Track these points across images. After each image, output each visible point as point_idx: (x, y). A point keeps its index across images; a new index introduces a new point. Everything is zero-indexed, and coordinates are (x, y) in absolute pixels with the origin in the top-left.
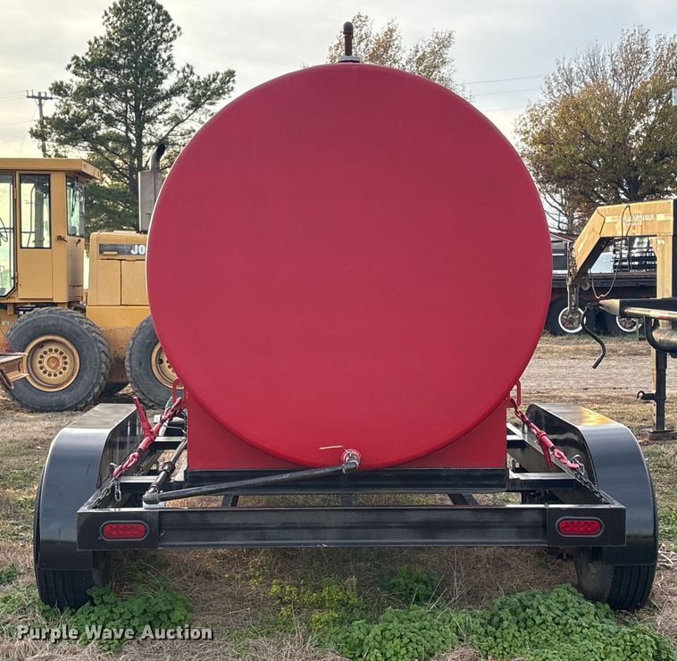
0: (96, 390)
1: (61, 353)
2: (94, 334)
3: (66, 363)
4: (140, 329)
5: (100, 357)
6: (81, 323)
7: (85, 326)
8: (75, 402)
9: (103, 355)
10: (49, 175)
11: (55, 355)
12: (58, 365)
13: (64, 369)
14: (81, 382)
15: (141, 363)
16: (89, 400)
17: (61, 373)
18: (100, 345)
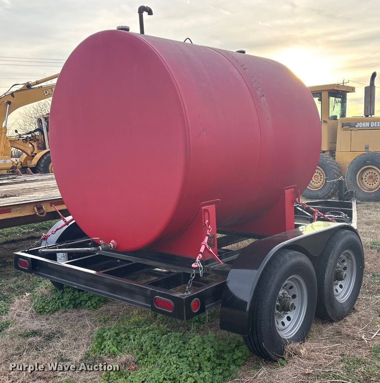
0: (332, 191)
1: (320, 174)
2: (332, 165)
3: (321, 178)
4: (351, 163)
5: (334, 176)
6: (326, 160)
7: (328, 162)
8: (323, 195)
9: (335, 175)
10: (321, 93)
11: (317, 174)
12: (318, 179)
13: (321, 180)
14: (326, 187)
15: (351, 179)
16: (329, 195)
17: (319, 182)
18: (334, 170)
